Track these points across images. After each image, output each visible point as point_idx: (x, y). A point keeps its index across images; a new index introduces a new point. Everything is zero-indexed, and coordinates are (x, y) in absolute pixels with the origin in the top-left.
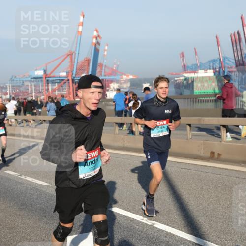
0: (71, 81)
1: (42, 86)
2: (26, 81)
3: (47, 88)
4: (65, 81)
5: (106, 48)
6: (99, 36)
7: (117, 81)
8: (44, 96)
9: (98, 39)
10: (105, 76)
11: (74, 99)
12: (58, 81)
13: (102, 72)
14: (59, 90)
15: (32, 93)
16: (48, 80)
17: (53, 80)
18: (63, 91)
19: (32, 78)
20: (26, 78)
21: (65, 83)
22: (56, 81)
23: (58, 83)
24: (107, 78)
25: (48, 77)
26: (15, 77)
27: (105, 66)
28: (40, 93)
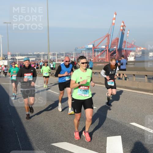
0: (108, 51)
1: (91, 54)
2: (83, 50)
3: (94, 54)
5: (128, 32)
6: (124, 25)
7: (134, 51)
8: (92, 59)
9: (124, 27)
10: (127, 48)
12: (101, 51)
13: (125, 46)
14: (101, 55)
16: (95, 50)
17: (98, 50)
18: (103, 56)
19: (86, 49)
20: (83, 49)
21: (104, 52)
22: (100, 51)
23: (100, 52)
24: (128, 49)
25: (95, 49)
26: (77, 48)
27: (128, 42)
28: (91, 57)
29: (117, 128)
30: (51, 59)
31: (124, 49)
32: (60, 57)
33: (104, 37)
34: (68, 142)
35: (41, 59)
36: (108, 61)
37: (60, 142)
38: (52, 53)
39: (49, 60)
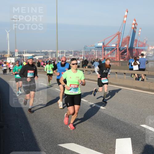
0: (118, 49)
1: (101, 52)
2: (93, 49)
3: (104, 53)
4: (114, 49)
5: (140, 30)
6: (136, 23)
7: (146, 50)
8: (102, 58)
9: (136, 25)
10: (138, 47)
11: (119, 60)
12: (111, 49)
13: (137, 44)
14: (111, 54)
15: (95, 56)
16: (105, 49)
17: (108, 49)
18: (113, 55)
19: (96, 47)
20: (93, 47)
21: (114, 50)
22: (110, 49)
23: (110, 50)
24: (140, 48)
25: (105, 47)
26: (87, 46)
27: (139, 41)
28: (100, 56)
29: (127, 130)
30: (59, 57)
31: (136, 48)
32: (68, 55)
33: (114, 35)
34: (75, 143)
35: (48, 57)
36: (118, 60)
37: (67, 143)
38: (60, 51)
39: (57, 58)
